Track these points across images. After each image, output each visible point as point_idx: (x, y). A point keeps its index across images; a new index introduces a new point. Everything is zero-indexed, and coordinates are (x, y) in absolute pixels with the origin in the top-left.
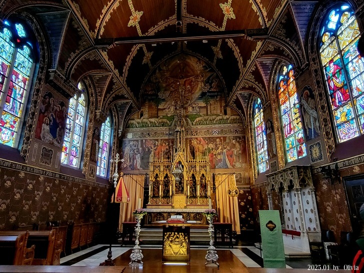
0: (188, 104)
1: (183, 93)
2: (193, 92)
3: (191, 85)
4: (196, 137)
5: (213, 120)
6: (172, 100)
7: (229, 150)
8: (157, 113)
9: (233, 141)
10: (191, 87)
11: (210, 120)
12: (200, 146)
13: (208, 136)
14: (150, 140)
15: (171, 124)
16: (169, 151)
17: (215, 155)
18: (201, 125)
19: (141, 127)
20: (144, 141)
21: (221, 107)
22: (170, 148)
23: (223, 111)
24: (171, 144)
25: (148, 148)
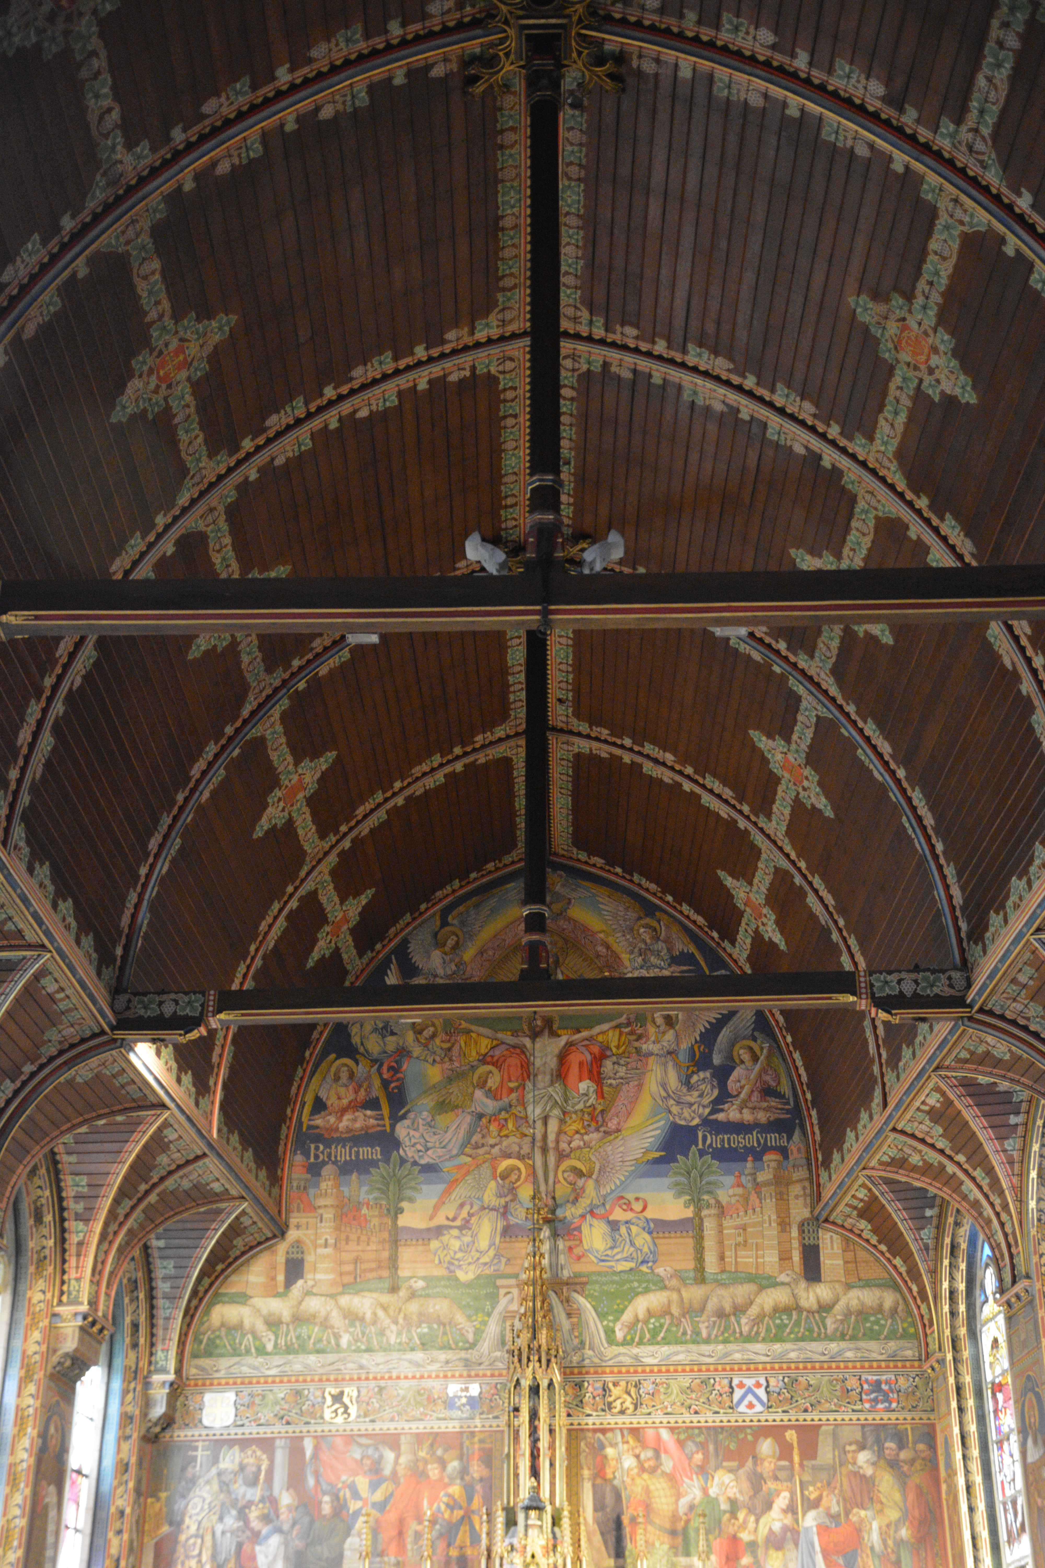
0: (584, 1204)
1: (553, 1126)
2: (612, 1125)
3: (597, 1078)
4: (637, 1421)
5: (739, 1310)
6: (486, 1170)
7: (834, 1517)
8: (393, 1263)
9: (863, 1457)
10: (600, 1094)
11: (721, 1314)
12: (659, 1488)
13: (708, 1418)
14: (350, 1439)
15: (478, 1333)
16: (466, 1518)
17: (753, 1545)
18: (666, 1341)
19: (289, 1350)
20: (308, 1446)
21: (784, 1225)
22: (469, 1491)
23: (796, 1257)
24: (477, 1470)
25: (336, 1497)
